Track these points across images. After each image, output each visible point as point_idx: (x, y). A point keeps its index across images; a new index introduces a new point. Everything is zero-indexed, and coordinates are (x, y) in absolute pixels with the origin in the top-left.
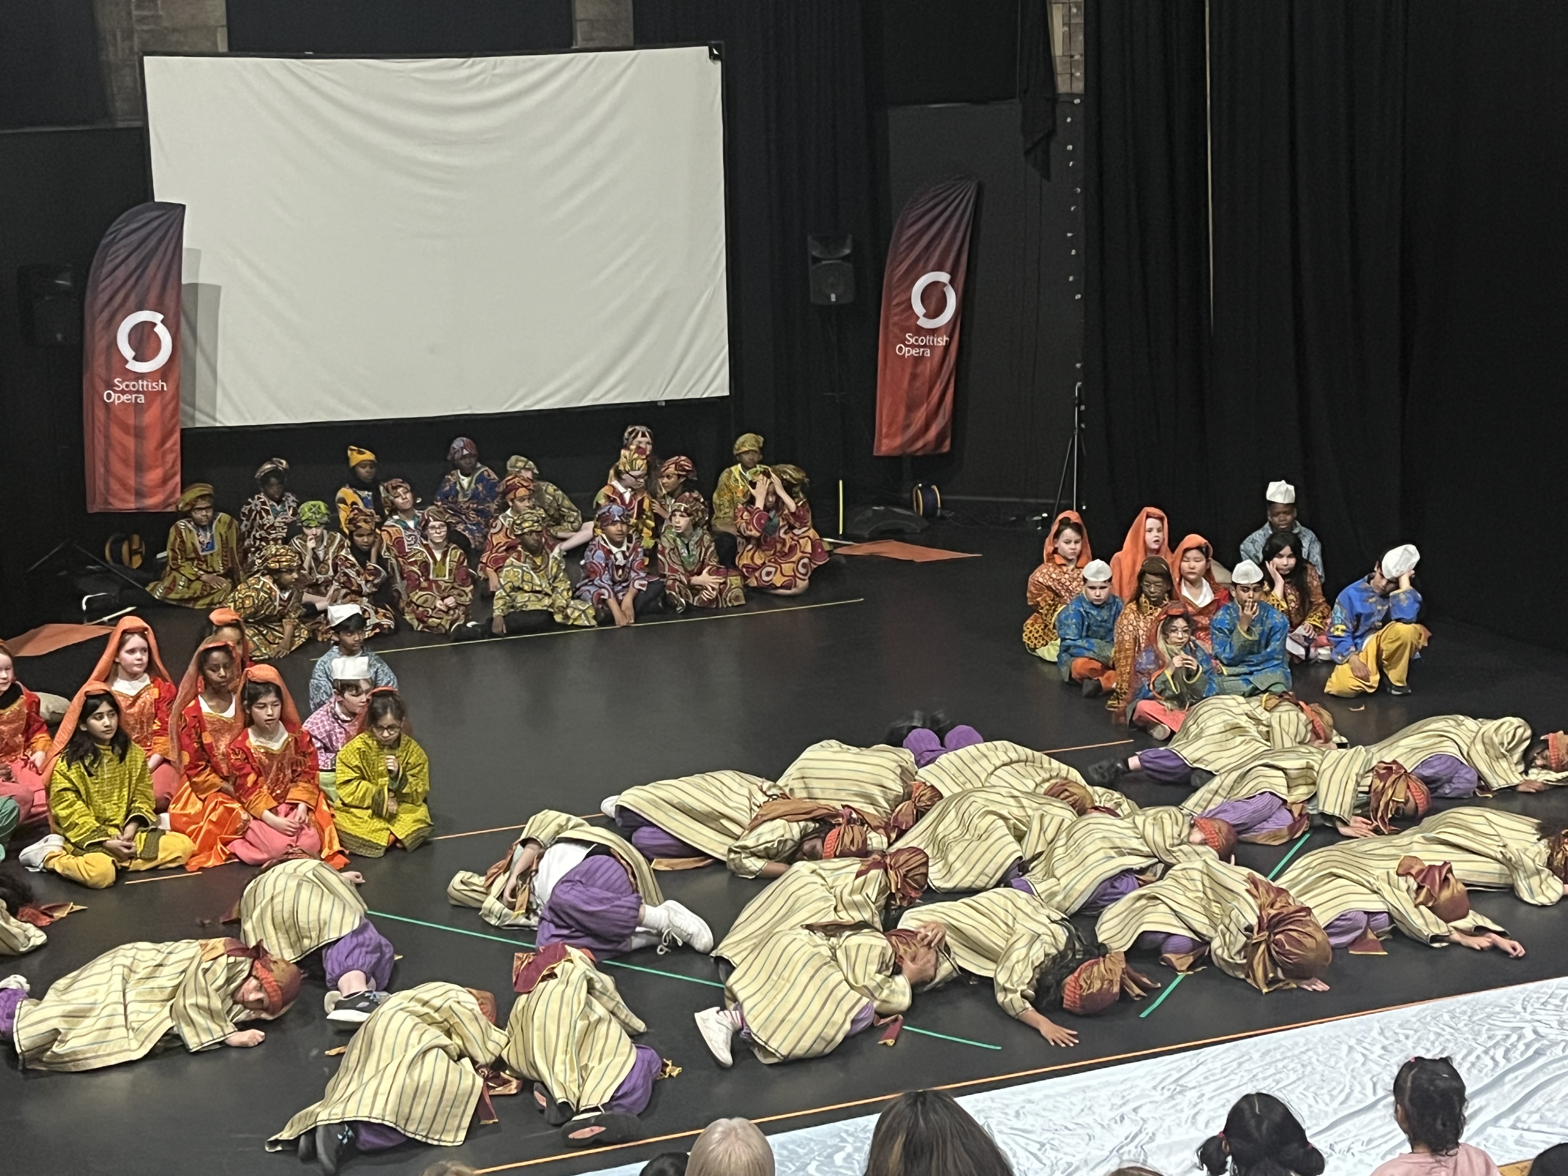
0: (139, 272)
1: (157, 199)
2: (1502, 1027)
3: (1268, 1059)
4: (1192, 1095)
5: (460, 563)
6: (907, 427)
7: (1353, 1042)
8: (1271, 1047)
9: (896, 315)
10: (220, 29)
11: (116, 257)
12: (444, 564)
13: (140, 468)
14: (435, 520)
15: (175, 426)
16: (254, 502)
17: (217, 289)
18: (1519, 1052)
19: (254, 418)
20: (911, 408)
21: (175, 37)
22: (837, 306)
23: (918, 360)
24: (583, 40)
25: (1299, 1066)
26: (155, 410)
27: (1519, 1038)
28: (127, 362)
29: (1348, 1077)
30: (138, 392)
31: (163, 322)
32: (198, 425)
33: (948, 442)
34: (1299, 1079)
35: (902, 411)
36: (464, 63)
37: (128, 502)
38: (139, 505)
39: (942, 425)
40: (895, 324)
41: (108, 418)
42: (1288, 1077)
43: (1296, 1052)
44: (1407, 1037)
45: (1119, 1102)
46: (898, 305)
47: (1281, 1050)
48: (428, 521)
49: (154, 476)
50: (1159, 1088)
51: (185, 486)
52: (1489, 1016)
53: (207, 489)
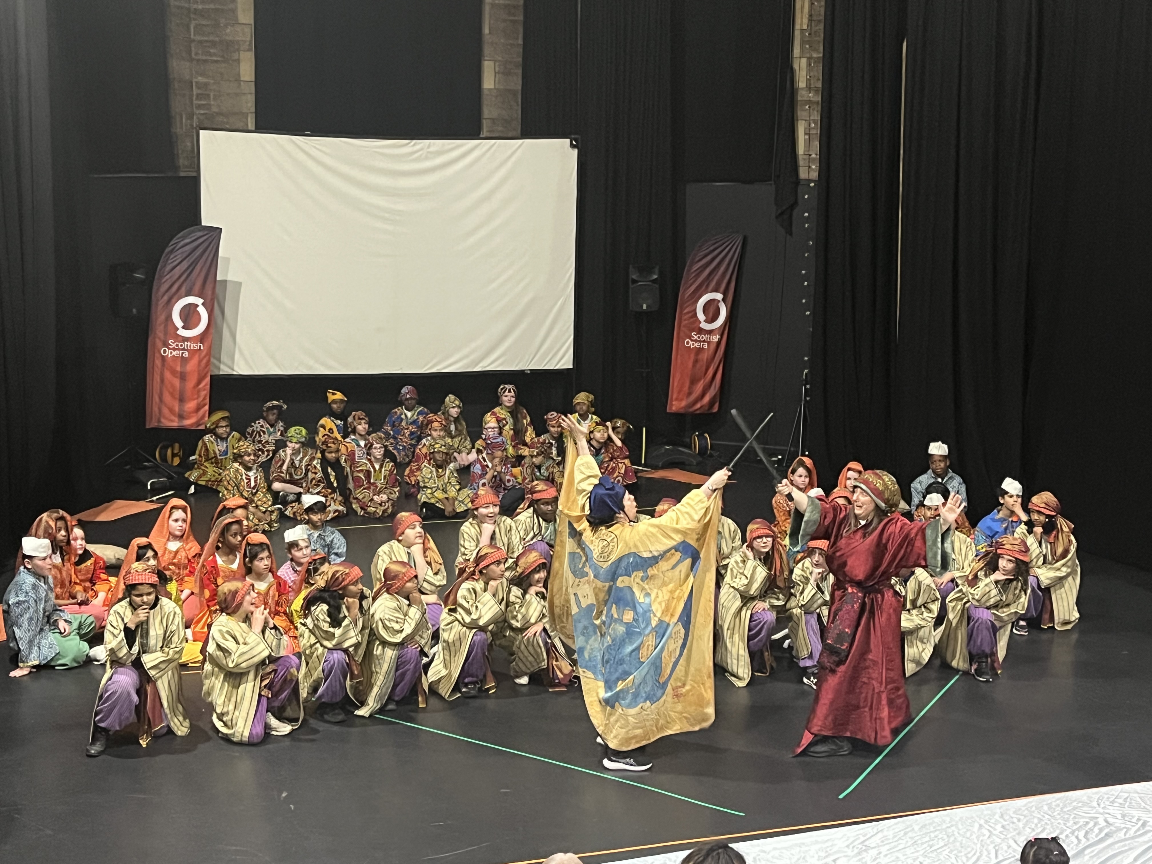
0: (188, 272)
1: (203, 224)
2: (1084, 817)
3: (925, 831)
4: (873, 852)
5: (391, 472)
6: (690, 394)
7: (982, 822)
8: (927, 822)
9: (685, 320)
10: (250, 115)
11: (175, 261)
12: (381, 472)
13: (182, 400)
14: (378, 443)
15: (207, 373)
16: (255, 426)
17: (240, 284)
18: (1094, 834)
19: (259, 371)
20: (693, 382)
21: (220, 119)
22: (646, 313)
23: (700, 350)
24: (487, 131)
25: (945, 837)
26: (194, 361)
27: (1095, 825)
28: (177, 329)
29: (979, 845)
30: (184, 349)
31: (203, 304)
32: (221, 373)
33: (717, 406)
34: (945, 845)
35: (687, 384)
36: (409, 143)
37: (172, 421)
38: (181, 424)
39: (713, 394)
40: (684, 326)
41: (163, 365)
42: (938, 844)
43: (944, 826)
44: (1019, 820)
45: (823, 854)
46: (688, 313)
47: (934, 825)
48: (372, 445)
49: (191, 405)
50: (851, 846)
51: (211, 413)
52: (1075, 808)
53: (226, 414)
